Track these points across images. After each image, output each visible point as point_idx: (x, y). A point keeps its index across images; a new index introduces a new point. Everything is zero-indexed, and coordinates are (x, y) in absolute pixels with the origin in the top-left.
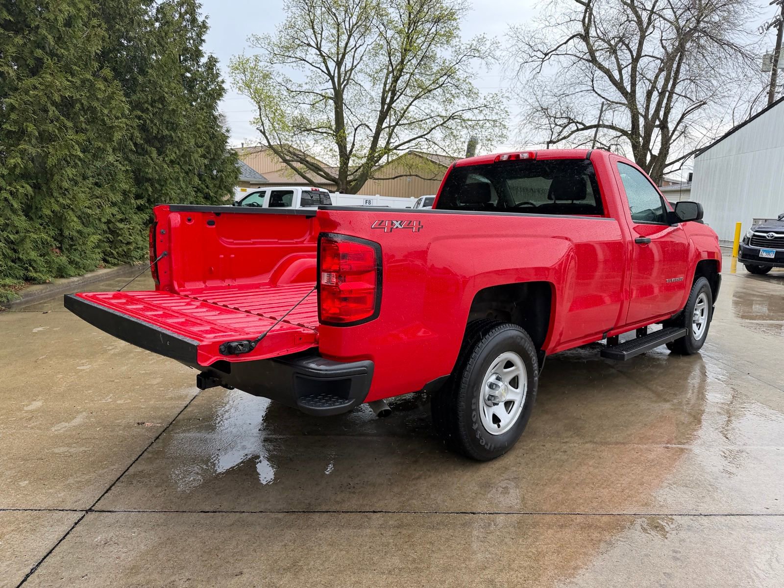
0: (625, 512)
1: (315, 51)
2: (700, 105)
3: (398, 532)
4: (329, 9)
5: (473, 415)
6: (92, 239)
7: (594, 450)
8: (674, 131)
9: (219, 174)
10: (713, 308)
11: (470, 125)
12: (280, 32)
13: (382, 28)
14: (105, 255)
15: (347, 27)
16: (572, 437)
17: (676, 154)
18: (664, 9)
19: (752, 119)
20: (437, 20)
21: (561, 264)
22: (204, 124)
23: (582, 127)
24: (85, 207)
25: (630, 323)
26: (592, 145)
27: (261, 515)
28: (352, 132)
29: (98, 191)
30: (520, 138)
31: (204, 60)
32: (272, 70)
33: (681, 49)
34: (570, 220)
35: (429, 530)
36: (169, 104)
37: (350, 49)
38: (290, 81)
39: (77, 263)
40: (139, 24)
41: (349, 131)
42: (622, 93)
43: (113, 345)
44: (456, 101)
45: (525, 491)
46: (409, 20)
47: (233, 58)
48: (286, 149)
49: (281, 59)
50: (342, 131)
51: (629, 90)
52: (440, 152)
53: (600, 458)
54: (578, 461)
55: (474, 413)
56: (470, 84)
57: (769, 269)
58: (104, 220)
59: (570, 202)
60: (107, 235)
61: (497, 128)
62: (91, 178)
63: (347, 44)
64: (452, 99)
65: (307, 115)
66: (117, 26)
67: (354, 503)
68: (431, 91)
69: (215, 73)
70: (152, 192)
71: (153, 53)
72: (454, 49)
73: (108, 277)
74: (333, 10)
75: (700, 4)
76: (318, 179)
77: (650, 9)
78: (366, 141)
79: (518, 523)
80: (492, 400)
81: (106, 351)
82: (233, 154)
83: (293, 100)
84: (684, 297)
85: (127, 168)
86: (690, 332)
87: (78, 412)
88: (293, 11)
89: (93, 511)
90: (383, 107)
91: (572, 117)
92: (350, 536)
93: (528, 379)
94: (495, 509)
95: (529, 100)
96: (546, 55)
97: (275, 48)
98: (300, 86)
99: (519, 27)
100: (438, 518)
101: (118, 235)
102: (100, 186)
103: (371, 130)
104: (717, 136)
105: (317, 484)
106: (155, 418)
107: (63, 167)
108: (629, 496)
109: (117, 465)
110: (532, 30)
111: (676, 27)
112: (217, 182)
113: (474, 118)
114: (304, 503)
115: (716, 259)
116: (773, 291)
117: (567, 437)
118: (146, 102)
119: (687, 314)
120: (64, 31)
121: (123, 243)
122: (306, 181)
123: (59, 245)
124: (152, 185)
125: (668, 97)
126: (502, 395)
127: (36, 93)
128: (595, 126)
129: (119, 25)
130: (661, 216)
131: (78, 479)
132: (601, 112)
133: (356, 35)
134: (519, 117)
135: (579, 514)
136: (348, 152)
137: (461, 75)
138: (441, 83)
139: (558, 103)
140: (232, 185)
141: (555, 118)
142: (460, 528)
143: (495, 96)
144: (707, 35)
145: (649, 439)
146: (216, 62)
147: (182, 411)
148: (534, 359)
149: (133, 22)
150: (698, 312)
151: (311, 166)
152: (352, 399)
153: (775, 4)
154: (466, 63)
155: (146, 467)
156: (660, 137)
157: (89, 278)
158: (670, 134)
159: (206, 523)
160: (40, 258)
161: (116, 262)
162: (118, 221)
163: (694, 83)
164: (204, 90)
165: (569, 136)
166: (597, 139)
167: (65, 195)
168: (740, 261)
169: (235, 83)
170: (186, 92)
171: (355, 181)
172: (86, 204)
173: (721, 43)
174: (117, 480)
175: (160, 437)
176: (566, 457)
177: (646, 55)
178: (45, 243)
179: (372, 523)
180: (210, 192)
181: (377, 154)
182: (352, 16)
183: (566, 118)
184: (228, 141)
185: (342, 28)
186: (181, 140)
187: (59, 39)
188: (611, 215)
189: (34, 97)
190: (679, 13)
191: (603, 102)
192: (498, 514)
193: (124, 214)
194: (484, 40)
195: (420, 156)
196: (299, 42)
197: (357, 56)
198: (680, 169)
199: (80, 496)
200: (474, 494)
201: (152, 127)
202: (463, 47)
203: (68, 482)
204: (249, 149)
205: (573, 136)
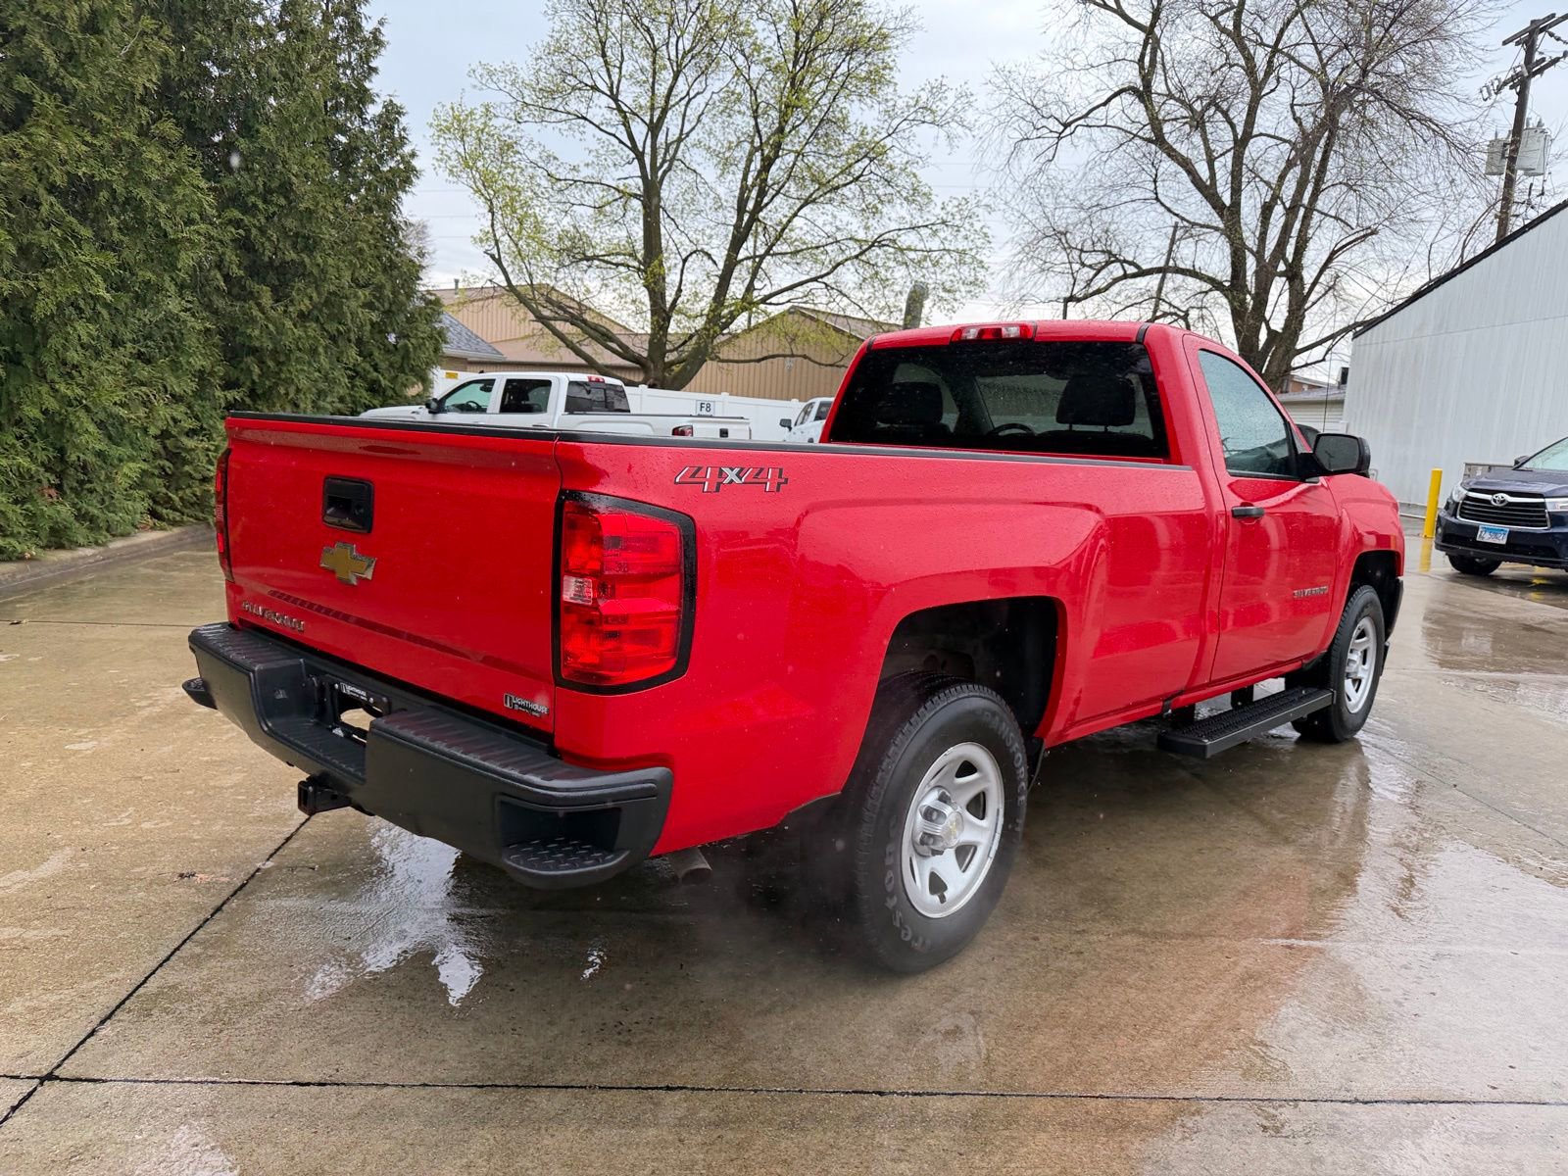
0: (1199, 1094)
1: (606, 101)
2: (1365, 236)
3: (715, 1136)
4: (637, 18)
5: (888, 877)
6: (125, 470)
7: (1139, 950)
8: (1314, 284)
9: (402, 342)
10: (1386, 648)
11: (912, 260)
12: (537, 59)
13: (740, 60)
14: (155, 502)
15: (673, 57)
16: (1094, 920)
17: (1318, 329)
18: (1298, 44)
19: (1465, 267)
20: (851, 49)
21: (1080, 557)
22: (372, 242)
23: (1135, 270)
24: (115, 404)
25: (1220, 680)
26: (1152, 307)
27: (423, 1092)
28: (676, 265)
29: (144, 372)
30: (1010, 289)
31: (373, 110)
32: (519, 134)
33: (1329, 124)
34: (1098, 469)
35: (782, 1131)
36: (301, 199)
37: (678, 99)
38: (555, 158)
39: (92, 519)
40: (242, 33)
41: (672, 262)
42: (1214, 208)
43: (150, 697)
44: (886, 209)
45: (993, 1042)
46: (796, 46)
47: (439, 108)
48: (542, 295)
49: (537, 113)
50: (656, 262)
51: (1227, 199)
52: (852, 312)
53: (1151, 967)
54: (1105, 973)
55: (890, 874)
56: (915, 176)
57: (1496, 565)
58: (153, 431)
59: (1101, 429)
60: (162, 462)
61: (965, 267)
62: (129, 345)
63: (671, 89)
64: (879, 206)
65: (587, 227)
66: (199, 37)
67: (625, 1069)
68: (837, 188)
69: (397, 136)
70: (260, 376)
71: (270, 93)
72: (883, 107)
73: (161, 548)
74: (646, 21)
75: (1369, 39)
76: (606, 357)
77: (1272, 44)
78: (704, 284)
79: (974, 1116)
80: (929, 845)
81: (133, 710)
82: (431, 302)
83: (559, 197)
84: (1329, 627)
85: (207, 325)
86: (1340, 696)
87: (55, 847)
88: (564, 18)
89: (57, 1078)
90: (740, 218)
91: (1115, 251)
92: (612, 1144)
93: (1006, 799)
94: (927, 1085)
95: (1029, 216)
96: (1066, 125)
97: (526, 92)
98: (574, 169)
99: (1014, 69)
100: (805, 1104)
101: (185, 462)
102: (148, 362)
103: (714, 262)
104: (1396, 297)
105: (549, 1023)
106: (218, 864)
107: (69, 319)
108: (1208, 1057)
109: (122, 970)
110: (1038, 77)
111: (1321, 82)
112: (397, 358)
113: (921, 246)
114: (518, 1064)
115: (1392, 549)
116: (1504, 610)
117: (1085, 921)
118: (252, 193)
119: (1334, 660)
120: (79, 41)
121: (194, 478)
122: (581, 361)
123: (57, 481)
124: (261, 362)
125: (1304, 217)
126: (949, 833)
127: (15, 166)
128: (1158, 270)
129: (203, 33)
130: (1286, 460)
131: (34, 1003)
132: (1173, 242)
133: (690, 72)
134: (1009, 246)
135: (1102, 1097)
136: (668, 306)
137: (895, 157)
138: (857, 174)
139: (1088, 221)
140: (427, 364)
141: (1082, 251)
142: (848, 1127)
143: (963, 202)
144: (1382, 99)
145: (1254, 927)
146: (399, 113)
147: (280, 848)
148: (1020, 758)
149: (230, 31)
150: (1356, 657)
151: (592, 332)
152: (621, 850)
153: (1512, 44)
154: (907, 134)
155: (185, 978)
156: (1286, 296)
157: (118, 549)
158: (1306, 290)
159: (301, 1111)
160: (14, 507)
161: (178, 519)
162: (187, 434)
163: (1355, 191)
164: (374, 170)
165: (1106, 289)
166: (1163, 295)
167: (73, 378)
168: (1439, 547)
169: (443, 158)
170: (337, 173)
171: (680, 363)
172: (117, 399)
173: (1408, 115)
174: (118, 1007)
175: (224, 908)
176: (1079, 965)
177: (1261, 134)
178: (25, 477)
179: (661, 1115)
180: (381, 378)
181: (726, 311)
182: (682, 35)
183: (1103, 252)
184: (421, 275)
185: (662, 58)
186: (323, 271)
187: (69, 58)
188: (1184, 458)
189: (11, 175)
190: (1327, 53)
191: (1177, 223)
192: (932, 1094)
193: (199, 420)
194: (944, 88)
195: (812, 318)
196: (574, 82)
197: (692, 115)
198: (1324, 360)
199: (32, 1043)
200: (883, 1049)
201: (263, 244)
202: (900, 103)
203: (9, 1010)
204: (469, 293)
205: (1115, 288)
